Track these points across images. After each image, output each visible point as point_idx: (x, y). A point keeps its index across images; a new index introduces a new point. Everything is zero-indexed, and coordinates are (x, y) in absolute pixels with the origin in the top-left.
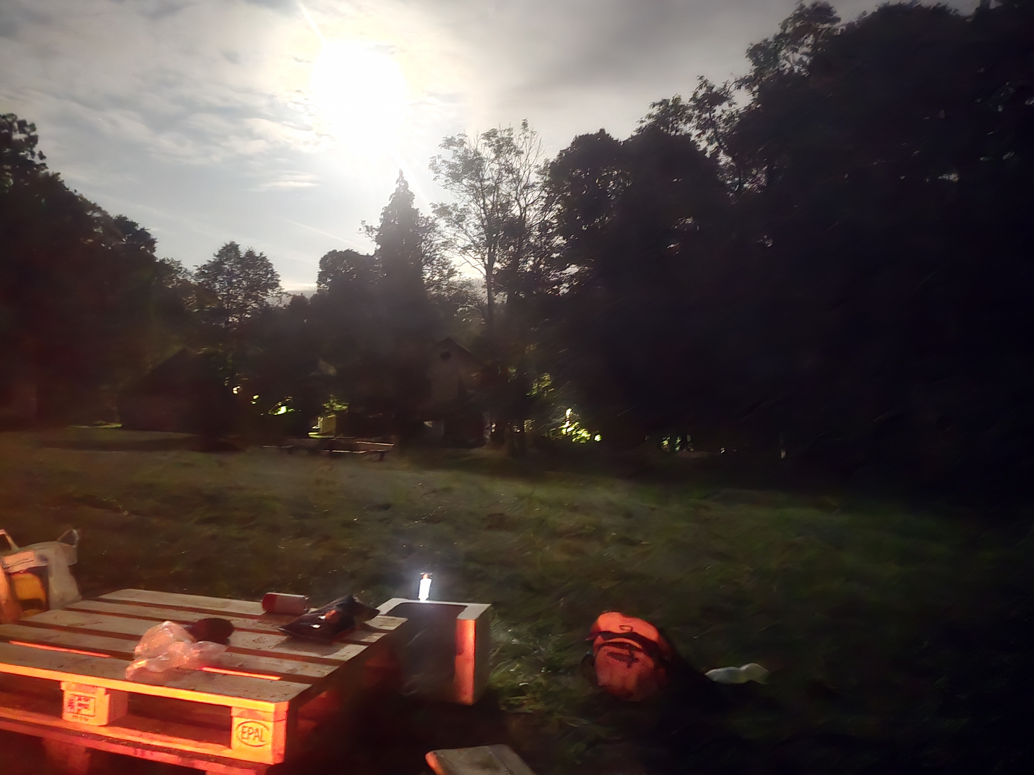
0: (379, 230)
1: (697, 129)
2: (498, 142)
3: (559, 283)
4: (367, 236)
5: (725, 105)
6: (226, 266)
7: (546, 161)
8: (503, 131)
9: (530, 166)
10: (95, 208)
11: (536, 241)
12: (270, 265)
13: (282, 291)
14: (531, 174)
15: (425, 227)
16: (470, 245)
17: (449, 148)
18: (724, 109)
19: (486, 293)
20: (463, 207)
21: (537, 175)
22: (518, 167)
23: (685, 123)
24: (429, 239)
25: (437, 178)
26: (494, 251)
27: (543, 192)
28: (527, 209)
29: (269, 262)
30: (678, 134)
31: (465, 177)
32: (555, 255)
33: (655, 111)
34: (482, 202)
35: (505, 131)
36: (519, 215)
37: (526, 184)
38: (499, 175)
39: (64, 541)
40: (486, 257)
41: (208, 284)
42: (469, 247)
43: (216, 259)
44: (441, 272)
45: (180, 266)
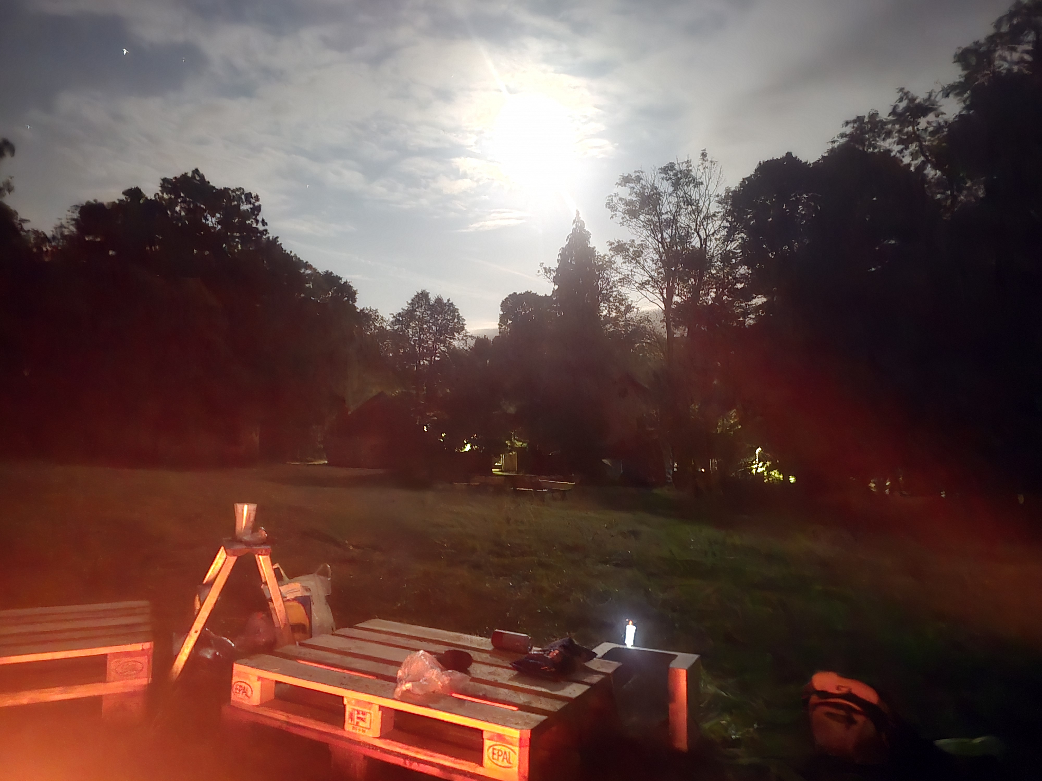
0: (557, 270)
1: (898, 144)
2: (675, 175)
3: (745, 314)
4: (546, 277)
5: (931, 117)
6: (418, 313)
7: (728, 190)
8: (681, 164)
9: (710, 196)
10: (307, 266)
11: (718, 273)
12: (456, 310)
13: (467, 334)
14: (711, 204)
15: (602, 265)
16: (648, 281)
17: (625, 186)
18: (930, 120)
19: (665, 328)
20: (640, 243)
21: (718, 204)
22: (698, 198)
23: (884, 140)
24: (606, 277)
25: (614, 216)
26: (673, 284)
27: (725, 221)
28: (708, 240)
29: (456, 307)
30: (876, 151)
31: (643, 213)
32: (739, 286)
33: (848, 130)
34: (660, 236)
35: (682, 163)
36: (699, 247)
37: (706, 214)
38: (678, 208)
39: (320, 574)
40: (665, 291)
41: (402, 330)
42: (647, 283)
43: (409, 307)
44: (617, 308)
45: (377, 314)
